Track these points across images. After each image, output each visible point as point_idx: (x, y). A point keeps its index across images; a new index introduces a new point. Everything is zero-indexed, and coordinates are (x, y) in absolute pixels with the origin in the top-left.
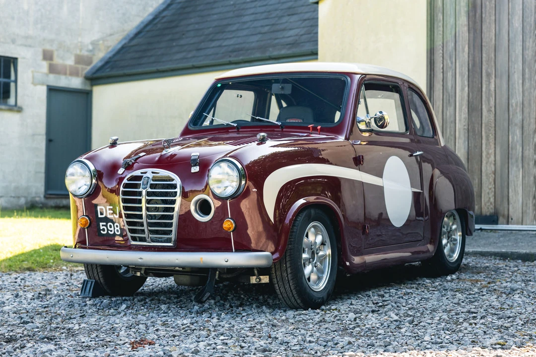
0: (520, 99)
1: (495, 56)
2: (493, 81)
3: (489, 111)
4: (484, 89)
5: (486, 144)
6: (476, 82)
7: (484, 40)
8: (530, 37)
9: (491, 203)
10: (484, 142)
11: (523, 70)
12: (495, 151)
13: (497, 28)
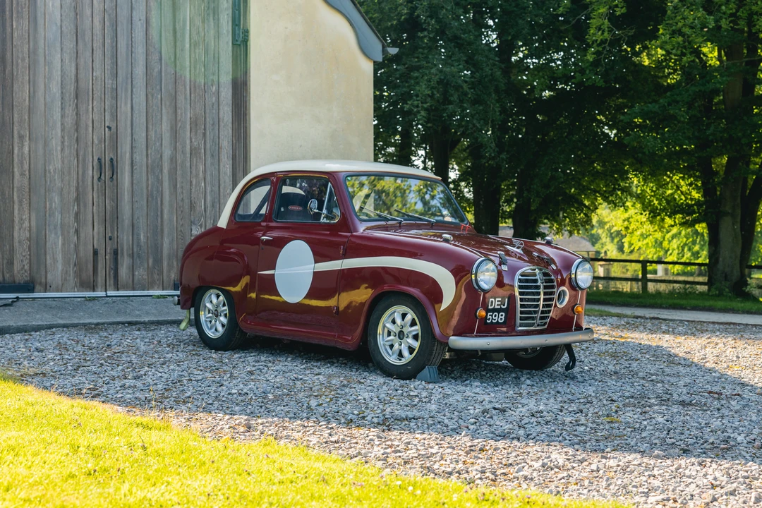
0: (59, 165)
1: (29, 118)
2: (26, 144)
3: (22, 174)
4: (16, 151)
5: (19, 210)
6: (6, 143)
7: (15, 99)
8: (70, 105)
9: (25, 271)
10: (16, 207)
11: (63, 137)
12: (30, 217)
13: (32, 89)
